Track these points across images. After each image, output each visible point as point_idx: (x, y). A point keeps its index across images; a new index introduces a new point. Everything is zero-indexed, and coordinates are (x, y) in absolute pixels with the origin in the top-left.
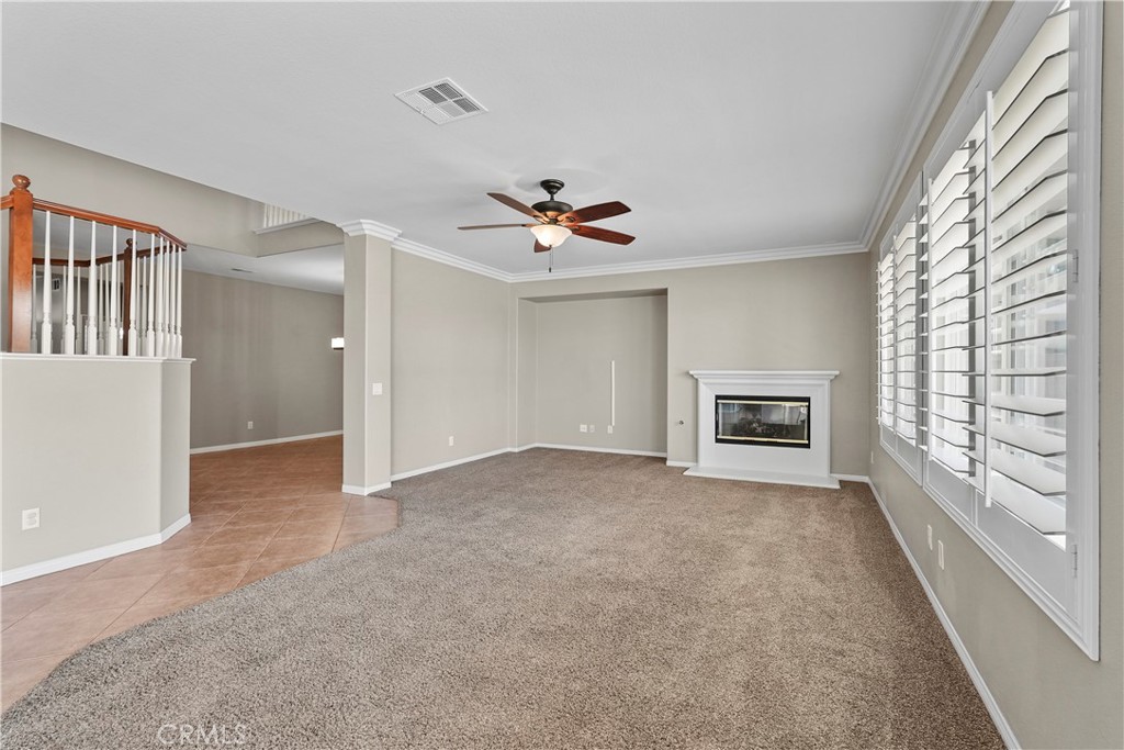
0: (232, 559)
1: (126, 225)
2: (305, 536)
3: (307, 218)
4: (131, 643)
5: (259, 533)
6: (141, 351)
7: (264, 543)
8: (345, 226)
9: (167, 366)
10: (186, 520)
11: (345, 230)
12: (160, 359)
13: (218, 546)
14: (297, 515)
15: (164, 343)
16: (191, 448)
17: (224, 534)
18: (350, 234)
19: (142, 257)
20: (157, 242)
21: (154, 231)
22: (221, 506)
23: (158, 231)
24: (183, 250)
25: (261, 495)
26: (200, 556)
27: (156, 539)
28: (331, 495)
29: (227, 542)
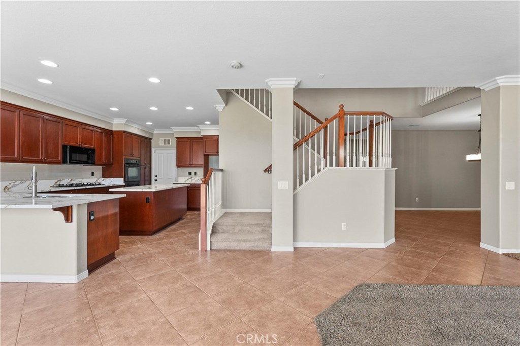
0: (417, 267)
1: (371, 114)
2: (459, 268)
3: (455, 87)
4: (380, 291)
5: (430, 257)
6: (377, 165)
7: (434, 264)
8: (482, 86)
9: (387, 171)
10: (393, 240)
11: (481, 88)
12: (384, 168)
13: (410, 258)
14: (451, 253)
15: (385, 161)
16: (395, 207)
17: (411, 252)
18: (486, 90)
19: (378, 126)
20: (383, 118)
21: (381, 114)
22: (408, 238)
23: (383, 114)
24: (392, 120)
25: (427, 236)
26: (402, 260)
27: (383, 246)
28: (473, 247)
29: (413, 257)
